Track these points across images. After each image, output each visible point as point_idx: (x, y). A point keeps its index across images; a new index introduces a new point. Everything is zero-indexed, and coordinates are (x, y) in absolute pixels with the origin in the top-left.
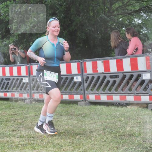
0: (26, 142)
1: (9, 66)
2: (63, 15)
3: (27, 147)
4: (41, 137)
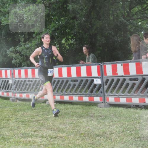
0: (48, 142)
2: (83, 19)
4: (62, 137)
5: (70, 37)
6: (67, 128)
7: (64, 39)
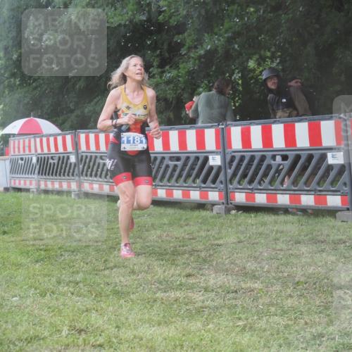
1: (177, 129)
2: (301, 9)
3: (221, 314)
4: (253, 290)
5: (268, 54)
6: (263, 268)
7: (255, 59)
